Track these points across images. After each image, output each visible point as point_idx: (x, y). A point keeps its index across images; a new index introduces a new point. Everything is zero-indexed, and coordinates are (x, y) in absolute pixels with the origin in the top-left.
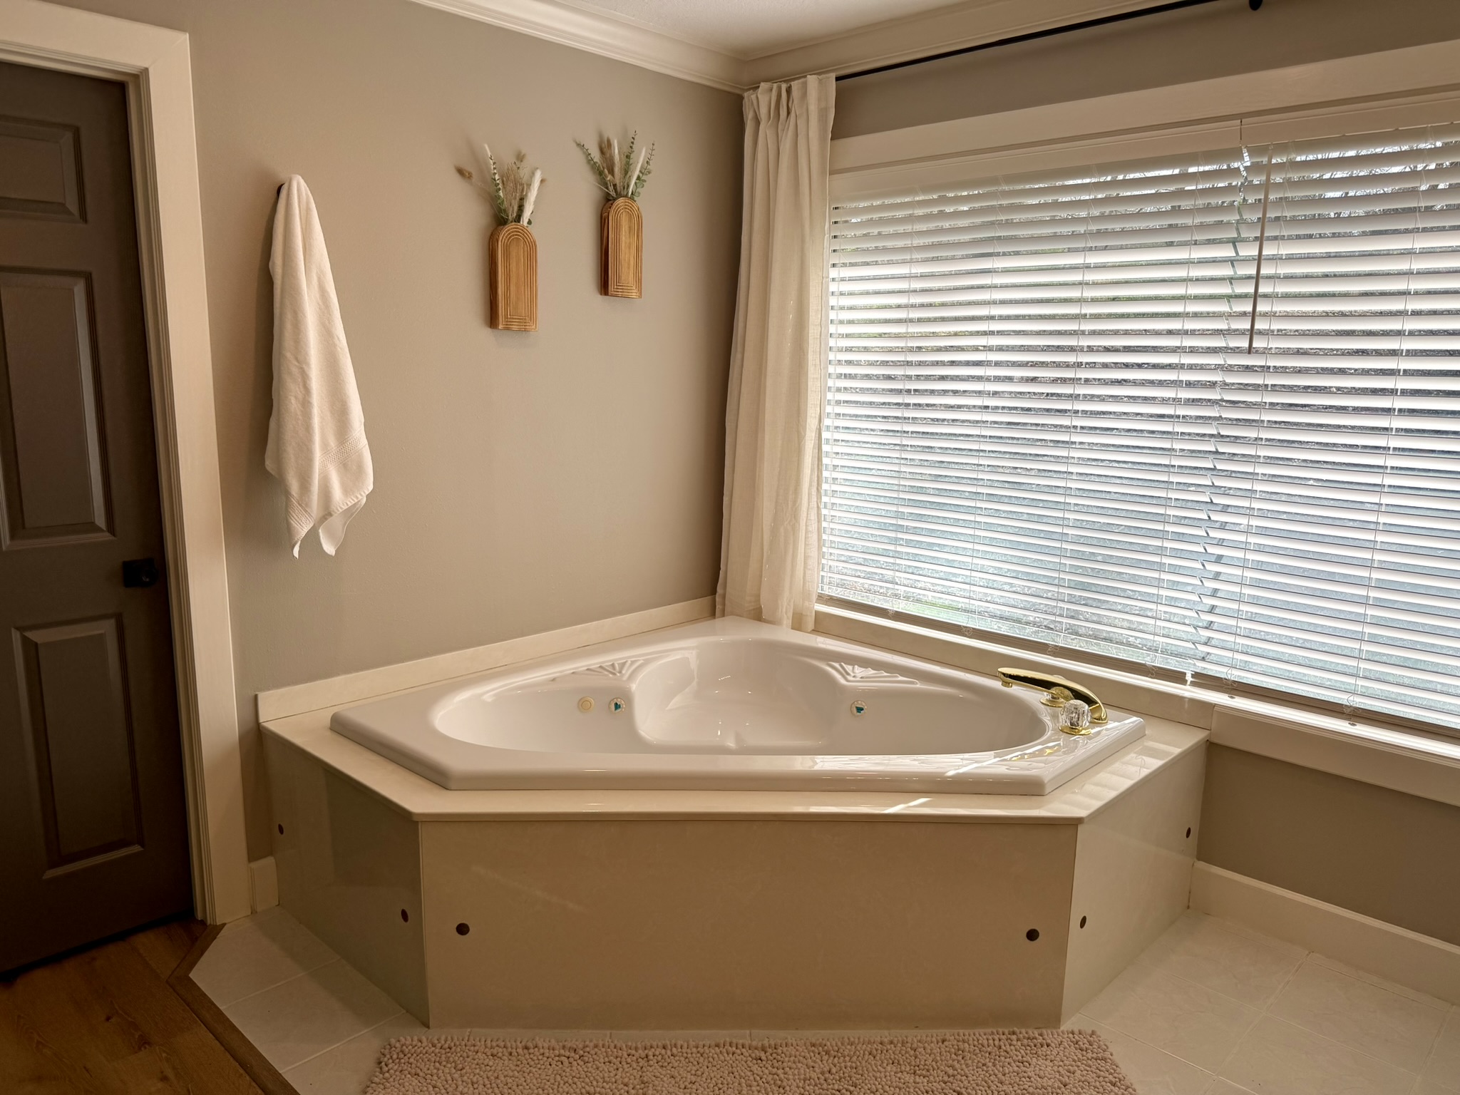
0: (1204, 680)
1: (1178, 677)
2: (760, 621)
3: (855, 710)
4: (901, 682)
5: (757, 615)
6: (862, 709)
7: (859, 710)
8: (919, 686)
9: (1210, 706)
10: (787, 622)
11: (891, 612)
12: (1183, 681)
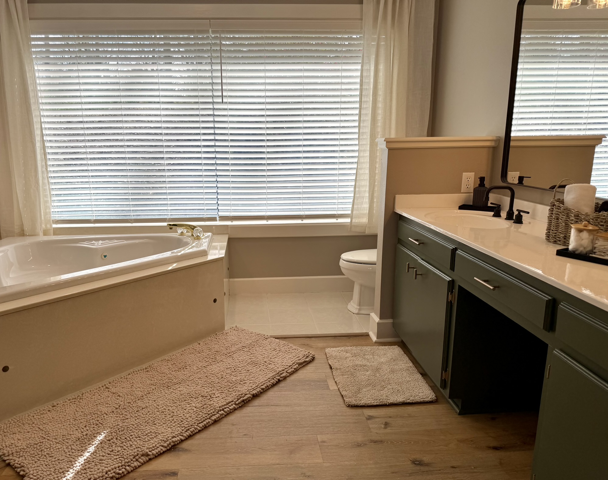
0: (223, 218)
1: (214, 219)
2: (24, 236)
3: (103, 257)
4: (116, 243)
5: (22, 234)
6: (106, 256)
7: (105, 256)
8: (125, 242)
9: (227, 226)
10: (41, 234)
11: (92, 220)
12: (216, 220)
